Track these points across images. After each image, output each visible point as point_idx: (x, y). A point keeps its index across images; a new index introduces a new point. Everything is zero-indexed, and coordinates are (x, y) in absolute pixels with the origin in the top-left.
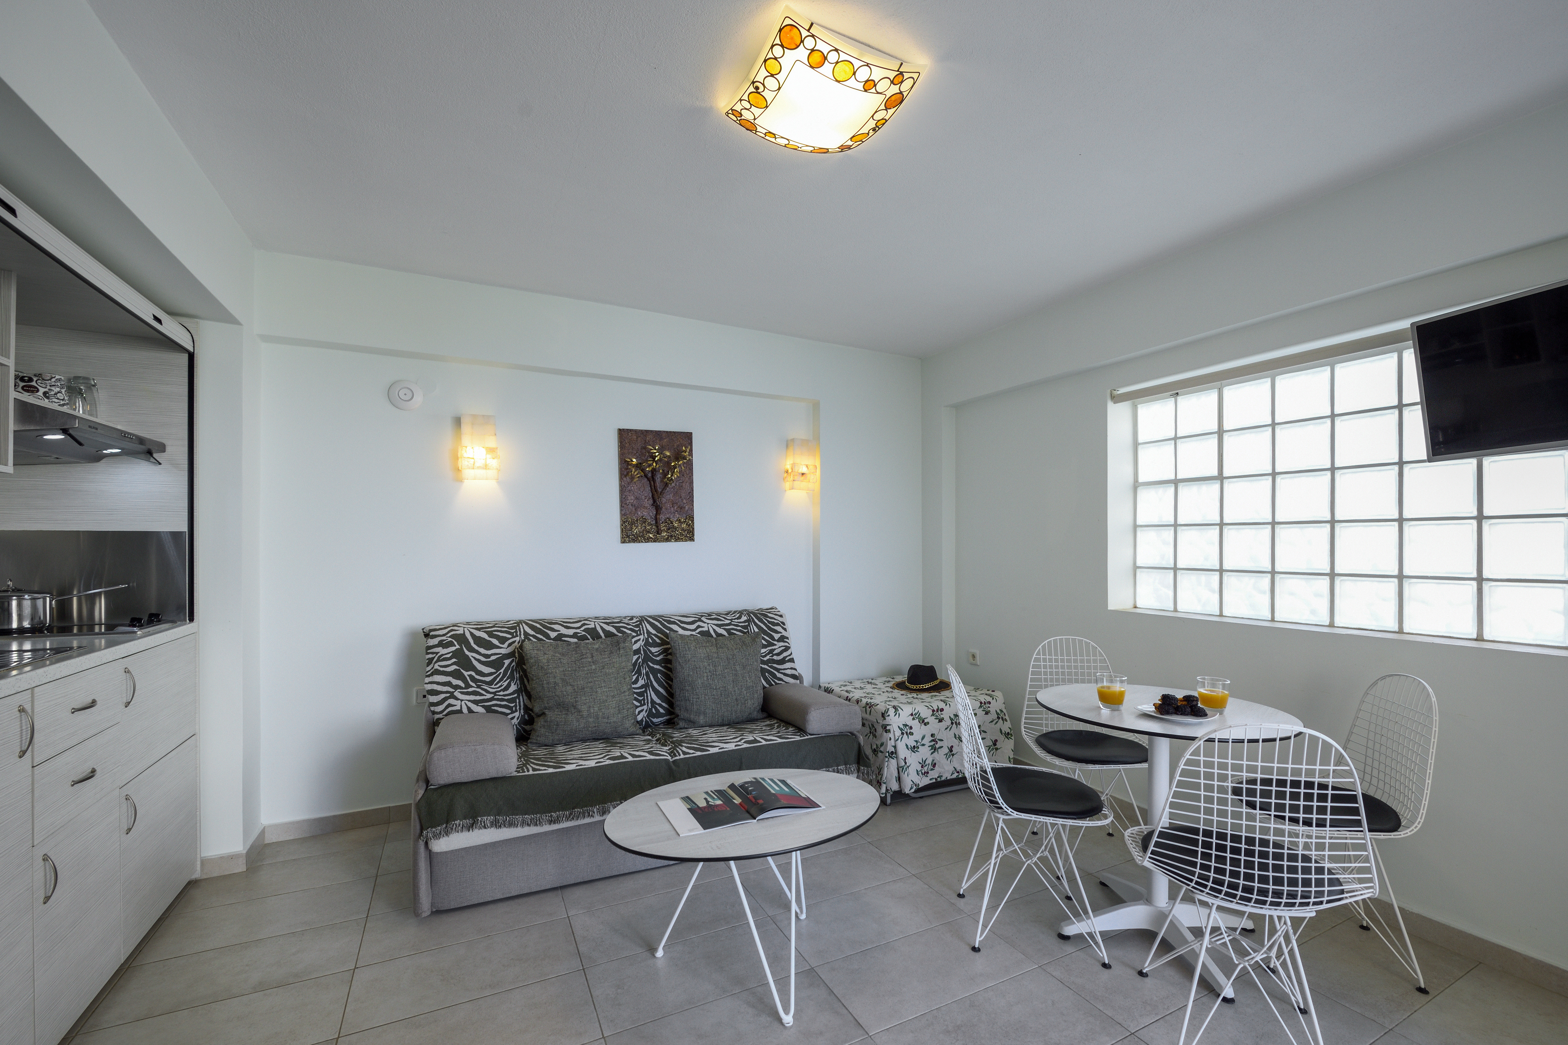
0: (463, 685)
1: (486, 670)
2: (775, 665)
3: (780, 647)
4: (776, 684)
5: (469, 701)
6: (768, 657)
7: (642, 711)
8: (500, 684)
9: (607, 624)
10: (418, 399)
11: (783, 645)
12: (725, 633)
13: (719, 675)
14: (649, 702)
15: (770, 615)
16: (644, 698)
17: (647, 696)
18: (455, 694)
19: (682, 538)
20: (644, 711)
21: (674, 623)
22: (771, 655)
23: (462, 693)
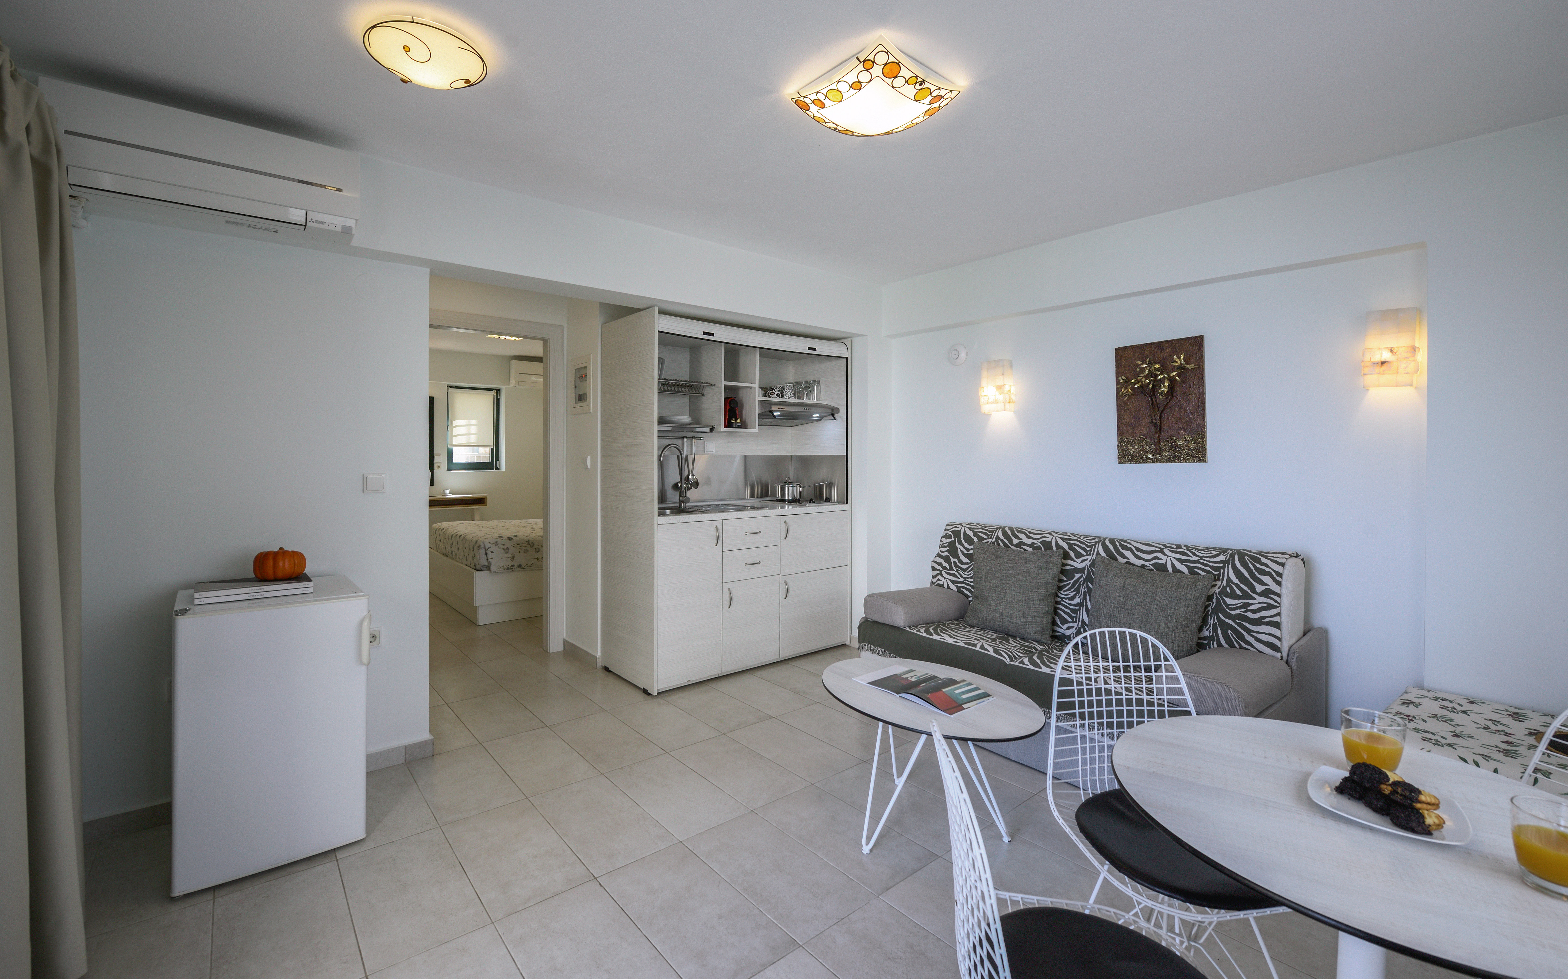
0: (948, 568)
1: (965, 560)
2: (1245, 624)
3: (1259, 603)
4: (1241, 647)
5: (949, 580)
6: (1238, 611)
7: (1073, 627)
8: (970, 573)
9: (1063, 539)
10: (963, 355)
11: (1265, 601)
12: (1185, 570)
13: (1127, 609)
14: (1080, 621)
15: (1264, 560)
16: (1077, 616)
17: (1080, 615)
18: (942, 572)
19: (1189, 459)
20: (1074, 629)
21: (1130, 549)
22: (1244, 610)
23: (946, 573)
